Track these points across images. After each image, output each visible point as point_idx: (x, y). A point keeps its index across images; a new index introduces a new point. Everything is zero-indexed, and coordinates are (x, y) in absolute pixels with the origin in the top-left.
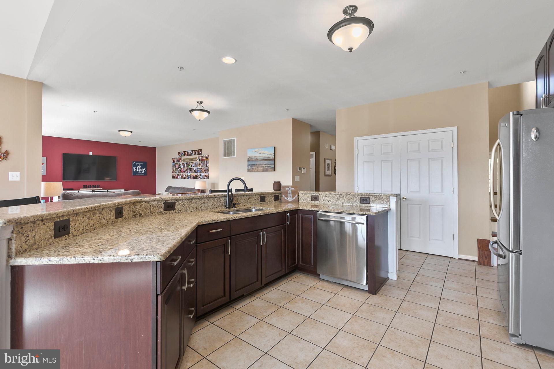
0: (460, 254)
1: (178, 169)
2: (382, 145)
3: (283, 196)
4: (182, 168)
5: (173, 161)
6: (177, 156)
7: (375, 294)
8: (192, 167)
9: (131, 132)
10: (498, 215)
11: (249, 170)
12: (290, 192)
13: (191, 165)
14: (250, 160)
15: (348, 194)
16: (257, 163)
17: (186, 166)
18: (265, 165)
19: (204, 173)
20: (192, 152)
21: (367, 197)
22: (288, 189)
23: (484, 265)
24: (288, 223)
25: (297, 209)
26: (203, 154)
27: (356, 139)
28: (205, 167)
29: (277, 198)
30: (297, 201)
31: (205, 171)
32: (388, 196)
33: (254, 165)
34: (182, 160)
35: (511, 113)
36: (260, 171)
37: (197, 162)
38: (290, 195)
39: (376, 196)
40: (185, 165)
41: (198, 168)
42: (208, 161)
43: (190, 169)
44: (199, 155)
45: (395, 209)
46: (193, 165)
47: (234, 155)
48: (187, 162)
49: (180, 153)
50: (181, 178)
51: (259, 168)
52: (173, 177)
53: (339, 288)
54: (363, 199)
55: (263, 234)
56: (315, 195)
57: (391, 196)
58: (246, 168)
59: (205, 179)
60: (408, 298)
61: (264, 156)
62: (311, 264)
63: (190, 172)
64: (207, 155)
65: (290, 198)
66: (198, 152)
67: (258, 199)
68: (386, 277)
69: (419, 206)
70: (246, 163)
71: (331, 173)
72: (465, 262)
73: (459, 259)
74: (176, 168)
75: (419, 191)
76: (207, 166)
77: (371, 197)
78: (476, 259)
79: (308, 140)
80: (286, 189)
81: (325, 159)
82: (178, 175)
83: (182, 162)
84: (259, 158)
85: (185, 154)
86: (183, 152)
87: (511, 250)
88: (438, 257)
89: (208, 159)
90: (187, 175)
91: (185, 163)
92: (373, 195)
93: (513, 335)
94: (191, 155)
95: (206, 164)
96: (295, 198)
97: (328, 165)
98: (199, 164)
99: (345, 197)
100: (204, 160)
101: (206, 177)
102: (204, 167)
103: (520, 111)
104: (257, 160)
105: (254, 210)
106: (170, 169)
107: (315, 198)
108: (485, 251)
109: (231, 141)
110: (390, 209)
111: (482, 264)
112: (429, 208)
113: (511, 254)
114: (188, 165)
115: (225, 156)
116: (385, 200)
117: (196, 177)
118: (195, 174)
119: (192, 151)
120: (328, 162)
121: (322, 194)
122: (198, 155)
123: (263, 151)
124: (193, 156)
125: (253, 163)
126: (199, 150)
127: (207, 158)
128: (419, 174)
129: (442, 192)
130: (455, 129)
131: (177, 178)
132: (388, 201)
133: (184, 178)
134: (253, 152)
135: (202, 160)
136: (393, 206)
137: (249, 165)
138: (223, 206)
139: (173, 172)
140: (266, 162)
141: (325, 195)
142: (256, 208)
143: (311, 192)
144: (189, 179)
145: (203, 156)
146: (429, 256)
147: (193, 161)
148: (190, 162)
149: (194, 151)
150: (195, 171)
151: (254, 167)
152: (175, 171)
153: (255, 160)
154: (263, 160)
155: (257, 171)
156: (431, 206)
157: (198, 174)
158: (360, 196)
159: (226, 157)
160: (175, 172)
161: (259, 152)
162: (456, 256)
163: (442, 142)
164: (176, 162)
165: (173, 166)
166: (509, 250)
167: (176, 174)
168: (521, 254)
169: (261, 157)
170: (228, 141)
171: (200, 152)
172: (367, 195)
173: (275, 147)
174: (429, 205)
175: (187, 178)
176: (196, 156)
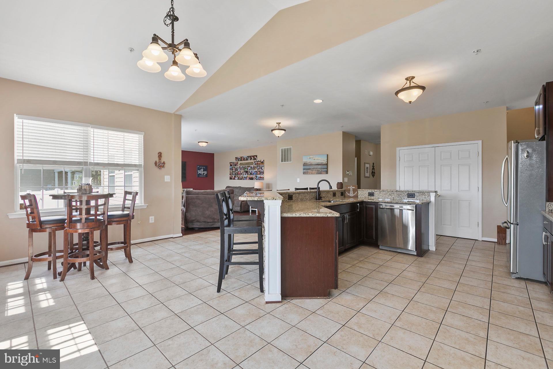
0: (483, 237)
1: (235, 172)
2: (420, 154)
3: (347, 192)
4: (238, 171)
5: (231, 165)
6: (234, 161)
7: (422, 257)
8: (248, 170)
9: (207, 143)
10: (507, 204)
11: (304, 173)
12: (351, 190)
13: (247, 169)
14: (305, 164)
15: (398, 191)
16: (312, 167)
17: (243, 169)
18: (318, 169)
19: (259, 175)
20: (248, 158)
21: (413, 193)
22: (350, 187)
23: (502, 244)
24: (358, 210)
25: (363, 201)
26: (259, 159)
27: (398, 149)
28: (261, 170)
29: (342, 194)
30: (356, 197)
31: (260, 173)
32: (429, 192)
33: (309, 169)
34: (239, 164)
35: (513, 141)
36: (314, 174)
37: (253, 166)
38: (351, 192)
39: (419, 192)
40: (241, 168)
41: (253, 171)
42: (263, 165)
43: (247, 172)
44: (255, 160)
45: (434, 201)
46: (249, 168)
47: (290, 161)
48: (243, 166)
49: (237, 158)
50: (238, 179)
51: (314, 172)
52: (231, 178)
53: (396, 254)
54: (409, 194)
55: (346, 216)
56: (371, 192)
57: (431, 192)
58: (302, 171)
59: (260, 180)
60: (445, 259)
61: (319, 162)
62: (374, 239)
63: (246, 174)
64: (262, 160)
65: (351, 194)
66: (254, 158)
67: (332, 194)
68: (427, 249)
69: (451, 201)
70: (302, 167)
71: (370, 175)
72: (488, 243)
73: (482, 241)
74: (233, 171)
75: (451, 190)
76: (262, 169)
77: (416, 193)
78: (496, 240)
79: (353, 146)
80: (349, 187)
81: (365, 163)
82: (235, 177)
83: (239, 166)
84: (313, 163)
85: (242, 159)
86: (240, 158)
87: (512, 222)
88: (466, 240)
89: (263, 164)
90: (243, 177)
91: (241, 166)
92: (417, 191)
93: (513, 273)
94: (247, 160)
95: (262, 168)
96: (355, 194)
97: (367, 168)
98: (254, 168)
99: (395, 193)
100: (260, 164)
101: (262, 178)
102: (259, 170)
103: (518, 140)
104: (311, 165)
105: (332, 202)
106: (228, 172)
107: (371, 194)
108: (503, 234)
109: (288, 149)
110: (431, 202)
111: (501, 243)
112: (459, 203)
113: (512, 225)
114: (244, 168)
115: (282, 161)
116: (427, 195)
117: (251, 179)
118: (251, 176)
119: (249, 156)
120: (367, 165)
121: (377, 191)
122: (253, 160)
123: (317, 158)
124: (249, 161)
125: (308, 167)
126: (255, 156)
127: (262, 162)
128: (451, 176)
129: (469, 190)
130: (480, 142)
131: (234, 179)
132: (429, 196)
133: (241, 179)
134: (308, 158)
135: (257, 164)
136: (433, 199)
137: (304, 169)
138: (314, 199)
139: (230, 174)
140: (320, 167)
141: (379, 192)
142: (333, 200)
143: (368, 190)
144: (245, 180)
145: (259, 161)
146: (458, 239)
147: (249, 165)
148: (247, 166)
149: (250, 156)
150: (251, 174)
151: (308, 171)
152: (232, 173)
153: (310, 165)
154: (317, 165)
155: (312, 174)
156: (460, 201)
157: (254, 176)
158: (407, 193)
159: (284, 162)
160: (232, 175)
161: (314, 159)
162: (480, 239)
163: (469, 152)
164: (233, 166)
165: (230, 169)
166: (511, 223)
167: (233, 176)
168: (518, 225)
169: (315, 163)
170: (285, 150)
171: (256, 158)
172: (412, 192)
173: (327, 155)
174: (459, 200)
175: (244, 179)
176: (252, 161)
